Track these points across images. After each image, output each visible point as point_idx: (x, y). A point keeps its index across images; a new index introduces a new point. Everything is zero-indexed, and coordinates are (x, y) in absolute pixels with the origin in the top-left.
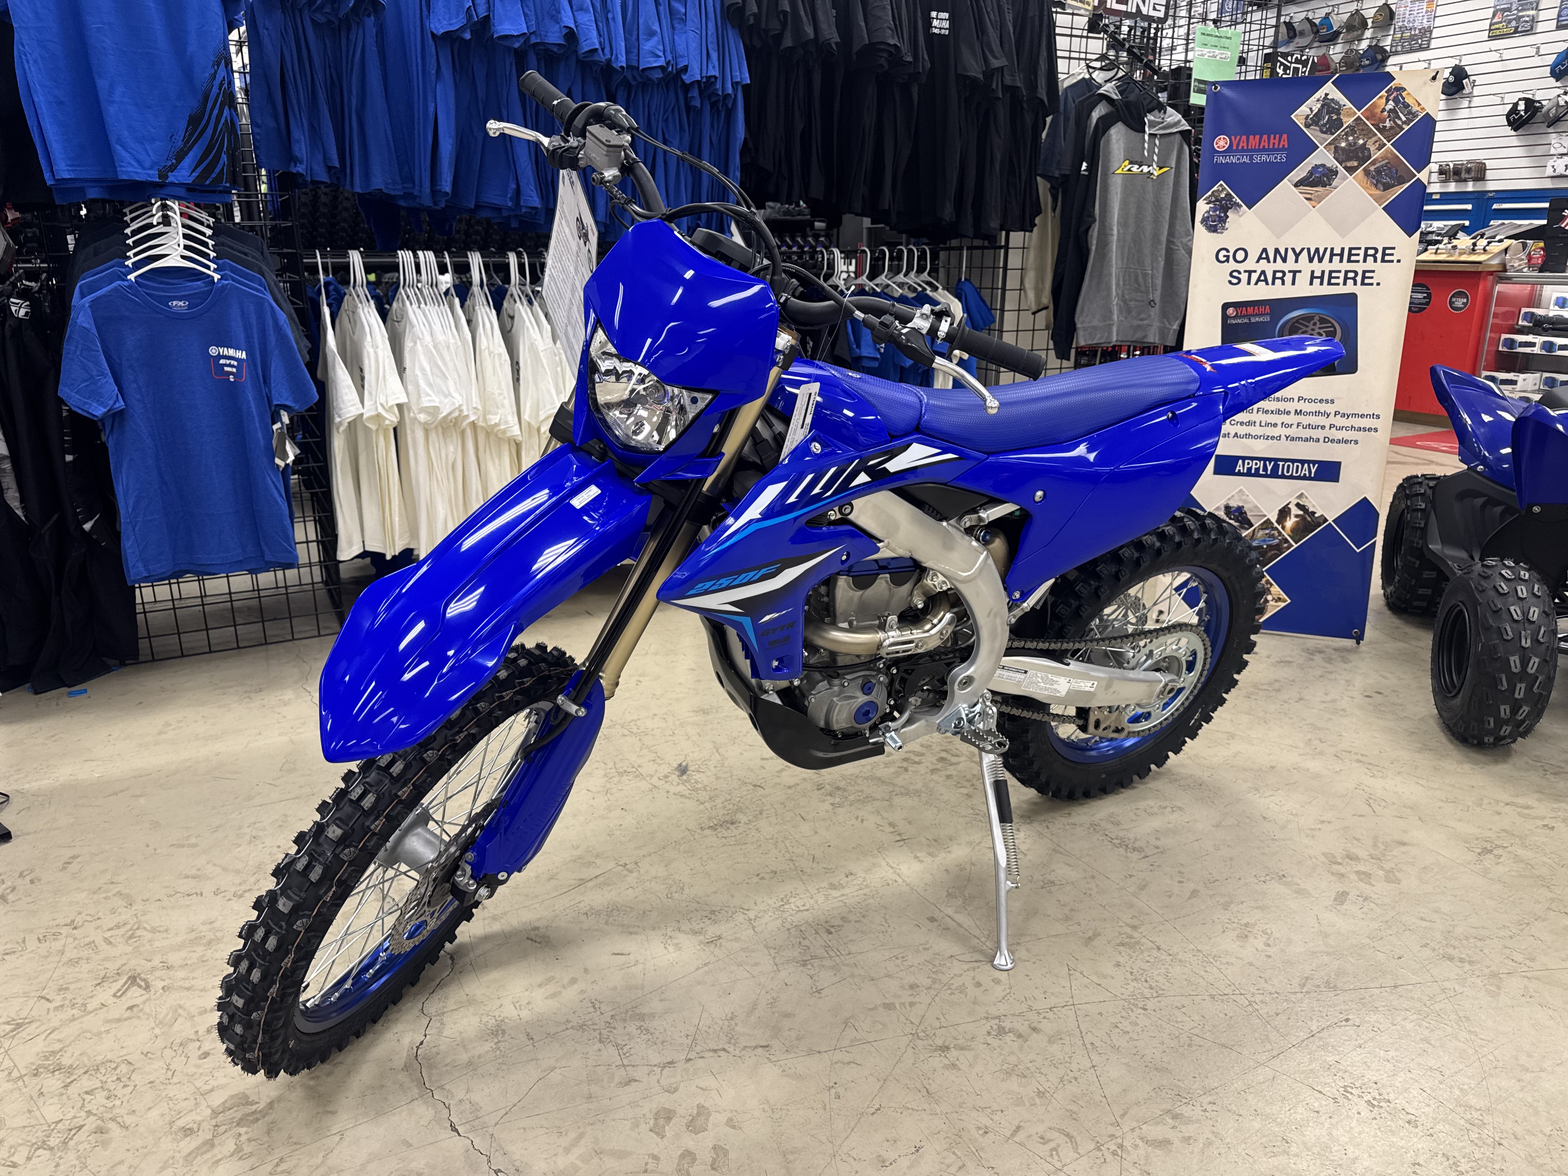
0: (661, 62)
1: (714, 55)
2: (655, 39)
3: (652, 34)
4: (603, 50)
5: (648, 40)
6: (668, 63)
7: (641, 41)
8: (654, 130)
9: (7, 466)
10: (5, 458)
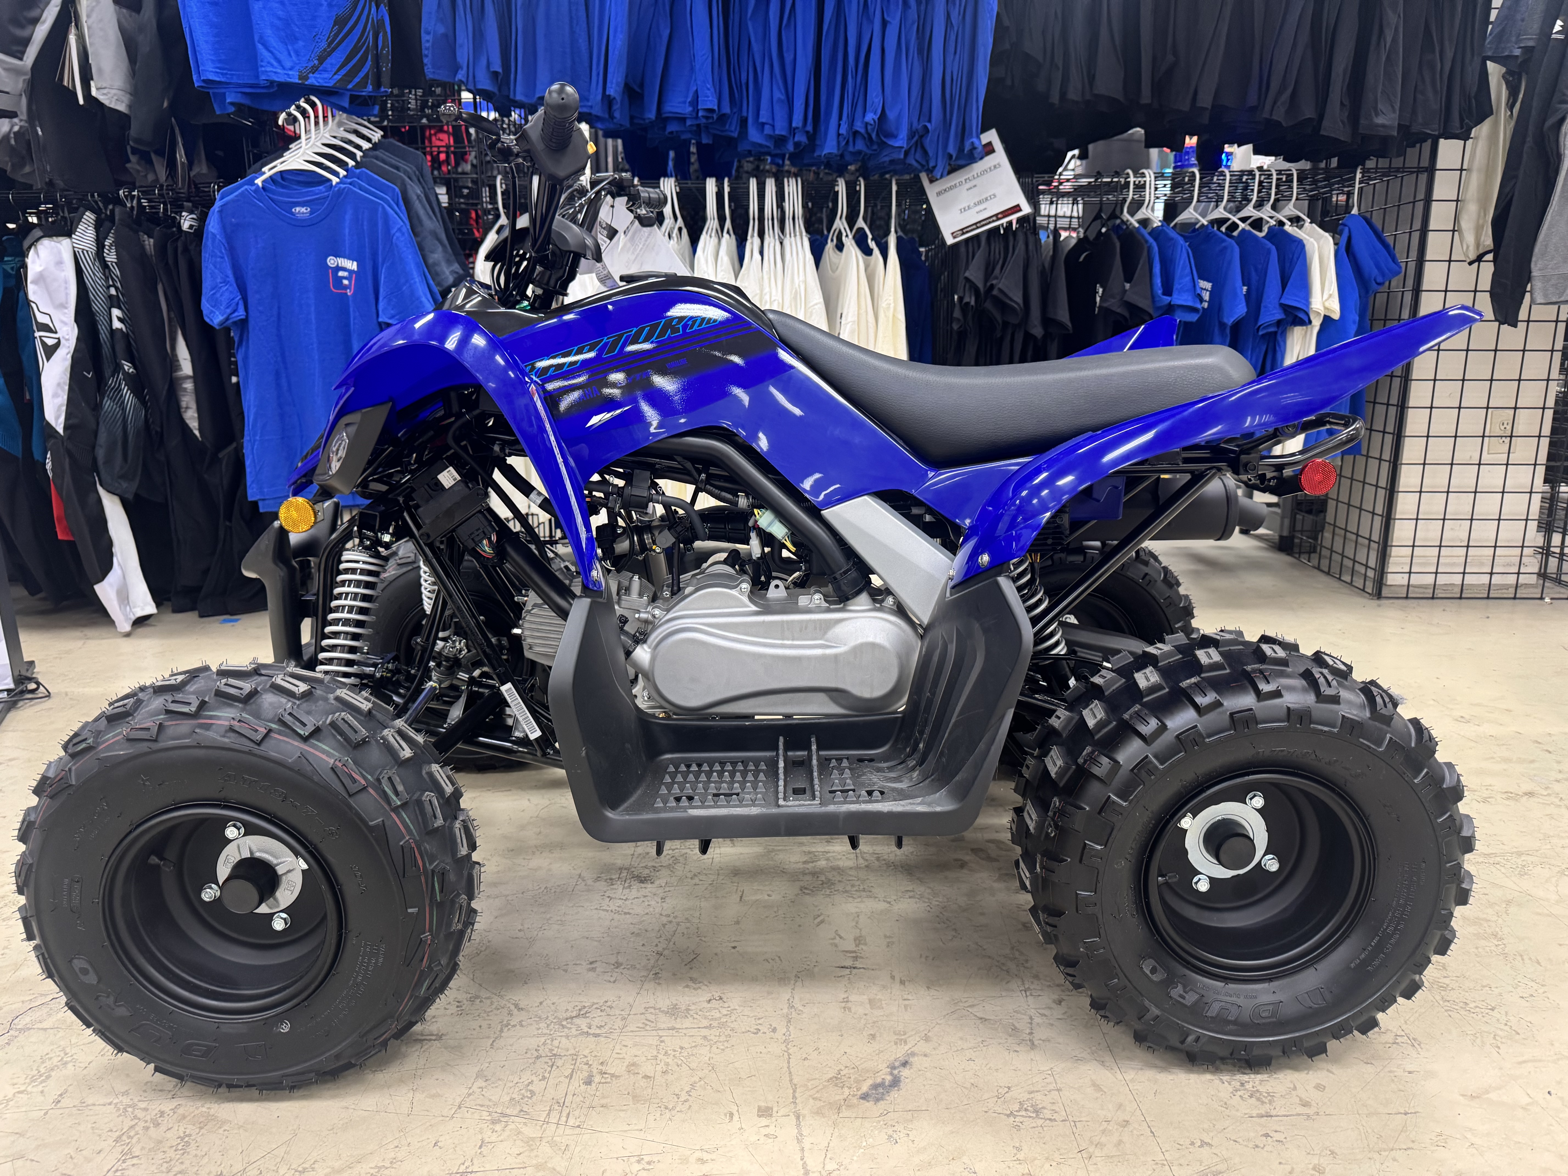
8: (871, 10)
9: (189, 385)
10: (188, 377)
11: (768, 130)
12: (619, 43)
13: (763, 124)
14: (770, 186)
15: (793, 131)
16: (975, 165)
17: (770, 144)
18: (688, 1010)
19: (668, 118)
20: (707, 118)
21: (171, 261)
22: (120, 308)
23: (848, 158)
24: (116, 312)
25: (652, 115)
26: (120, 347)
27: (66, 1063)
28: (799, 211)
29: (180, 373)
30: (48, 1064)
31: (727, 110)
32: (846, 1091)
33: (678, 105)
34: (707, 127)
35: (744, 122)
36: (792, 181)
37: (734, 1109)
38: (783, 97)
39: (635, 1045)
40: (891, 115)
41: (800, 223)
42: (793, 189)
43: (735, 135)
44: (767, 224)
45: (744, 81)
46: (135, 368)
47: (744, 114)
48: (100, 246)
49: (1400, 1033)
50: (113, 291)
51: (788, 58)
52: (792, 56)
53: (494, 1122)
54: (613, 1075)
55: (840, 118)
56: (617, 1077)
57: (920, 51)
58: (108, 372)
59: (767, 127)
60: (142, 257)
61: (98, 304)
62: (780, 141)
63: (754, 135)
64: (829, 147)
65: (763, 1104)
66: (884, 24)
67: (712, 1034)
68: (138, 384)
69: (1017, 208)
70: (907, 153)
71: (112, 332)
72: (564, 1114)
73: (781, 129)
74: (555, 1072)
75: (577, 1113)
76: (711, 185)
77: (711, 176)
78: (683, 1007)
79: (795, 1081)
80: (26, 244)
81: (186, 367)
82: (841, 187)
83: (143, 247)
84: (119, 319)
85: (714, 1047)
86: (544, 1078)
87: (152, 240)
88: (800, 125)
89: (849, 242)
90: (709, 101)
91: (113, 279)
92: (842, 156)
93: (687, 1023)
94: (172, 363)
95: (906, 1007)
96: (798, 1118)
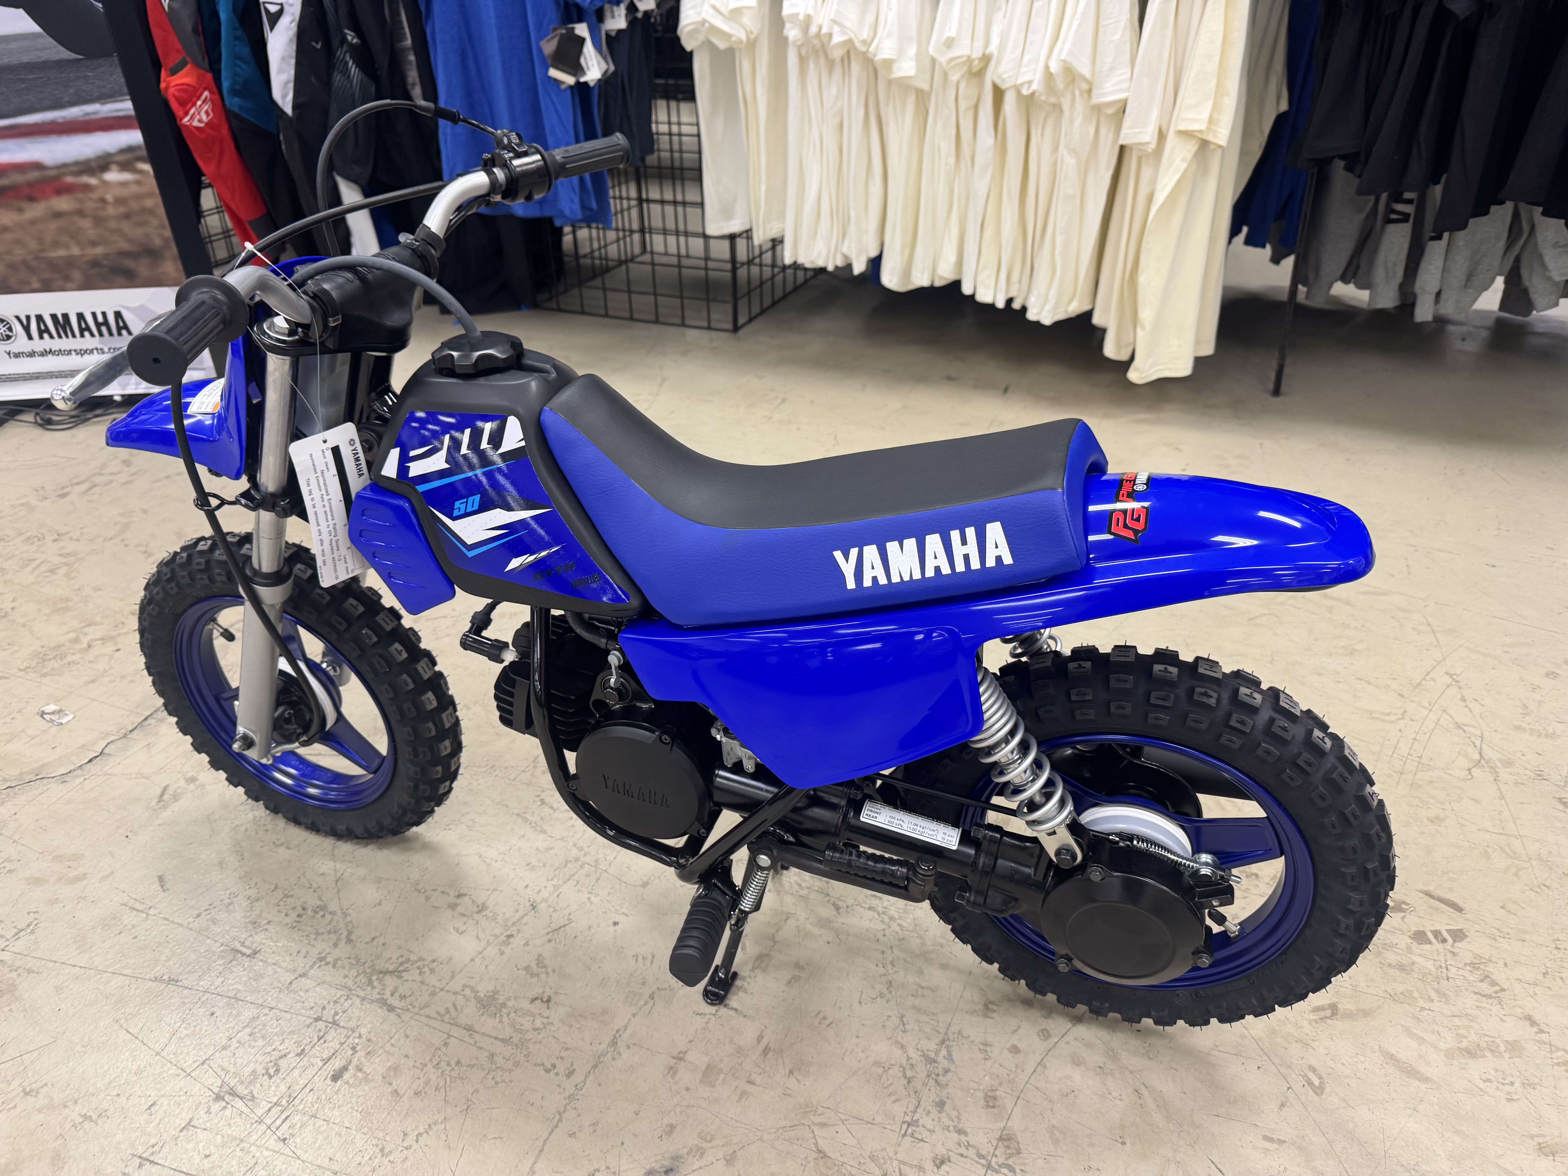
9: (412, 58)
10: (411, 48)
18: (504, 1005)
26: (343, 14)
39: (417, 1039)
46: (358, 37)
53: (217, 1098)
54: (365, 1077)
56: (368, 1081)
58: (335, 43)
67: (503, 1053)
68: (360, 55)
72: (284, 1115)
74: (317, 1048)
75: (296, 1119)
78: (501, 1000)
81: (408, 36)
85: (491, 1075)
86: (301, 1053)
93: (489, 1025)
94: (393, 32)
95: (742, 1094)
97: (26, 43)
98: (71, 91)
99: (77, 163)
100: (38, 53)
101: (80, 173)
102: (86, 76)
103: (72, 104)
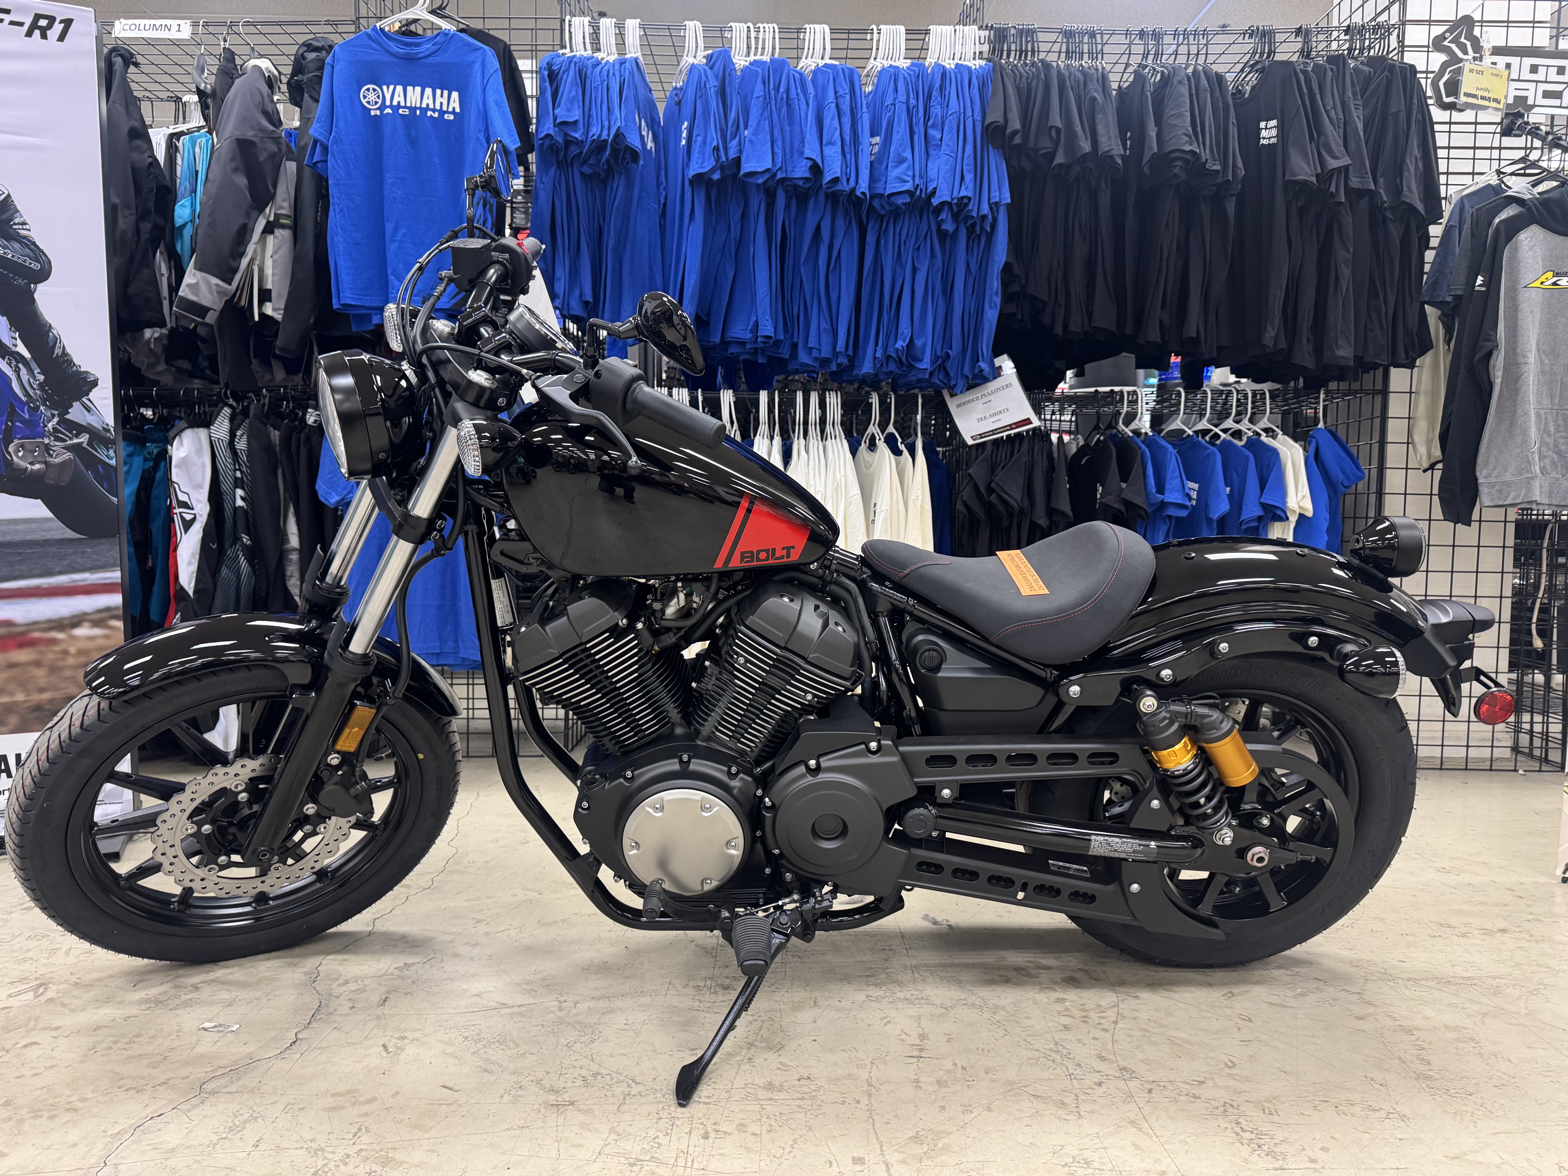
0: (908, 186)
1: (969, 177)
2: (905, 165)
3: (902, 161)
4: (848, 180)
5: (896, 167)
6: (916, 189)
7: (890, 168)
8: (904, 259)
9: (294, 557)
10: (295, 549)
11: (815, 354)
12: (693, 282)
13: (811, 349)
14: (814, 398)
15: (836, 354)
16: (989, 384)
17: (817, 365)
18: (781, 1086)
19: (729, 342)
20: (764, 343)
21: (293, 450)
22: (243, 489)
23: (881, 376)
24: (239, 492)
25: (717, 340)
26: (241, 523)
27: (256, 1118)
28: (838, 419)
29: (288, 546)
30: (241, 1118)
31: (781, 337)
32: (926, 1147)
33: (739, 331)
34: (763, 350)
35: (795, 346)
36: (833, 394)
37: (832, 1158)
38: (829, 327)
39: (741, 1111)
40: (918, 343)
41: (839, 429)
42: (834, 401)
43: (787, 357)
44: (811, 429)
45: (795, 313)
46: (251, 540)
47: (795, 340)
48: (232, 435)
49: (1391, 1111)
50: (238, 474)
51: (834, 296)
52: (836, 295)
53: (631, 1165)
54: (725, 1133)
55: (876, 345)
56: (730, 1134)
57: (944, 292)
58: (227, 544)
59: (814, 351)
60: (269, 446)
61: (226, 485)
62: (825, 362)
63: (803, 357)
64: (867, 368)
65: (856, 1155)
66: (915, 270)
67: (806, 1104)
68: (252, 554)
69: (1028, 421)
70: (931, 374)
71: (236, 509)
72: (690, 1160)
73: (826, 353)
74: (675, 1130)
75: (700, 1159)
76: (763, 396)
77: (764, 389)
78: (778, 1084)
79: (881, 1139)
80: (171, 434)
81: (294, 541)
82: (875, 400)
83: (269, 437)
84: (242, 498)
85: (809, 1114)
86: (667, 1134)
87: (277, 433)
88: (843, 350)
89: (882, 446)
90: (767, 329)
91: (239, 464)
92: (876, 375)
93: (782, 1095)
94: (282, 537)
95: (969, 1086)
96: (887, 1165)
97: (34, 526)
98: (65, 563)
99: (49, 621)
100: (43, 533)
101: (51, 629)
102: (84, 552)
103: (61, 573)
